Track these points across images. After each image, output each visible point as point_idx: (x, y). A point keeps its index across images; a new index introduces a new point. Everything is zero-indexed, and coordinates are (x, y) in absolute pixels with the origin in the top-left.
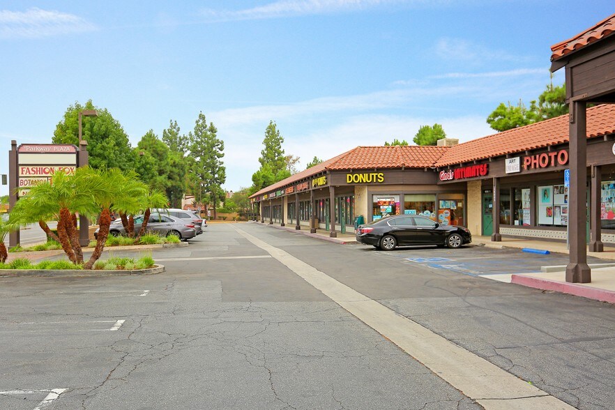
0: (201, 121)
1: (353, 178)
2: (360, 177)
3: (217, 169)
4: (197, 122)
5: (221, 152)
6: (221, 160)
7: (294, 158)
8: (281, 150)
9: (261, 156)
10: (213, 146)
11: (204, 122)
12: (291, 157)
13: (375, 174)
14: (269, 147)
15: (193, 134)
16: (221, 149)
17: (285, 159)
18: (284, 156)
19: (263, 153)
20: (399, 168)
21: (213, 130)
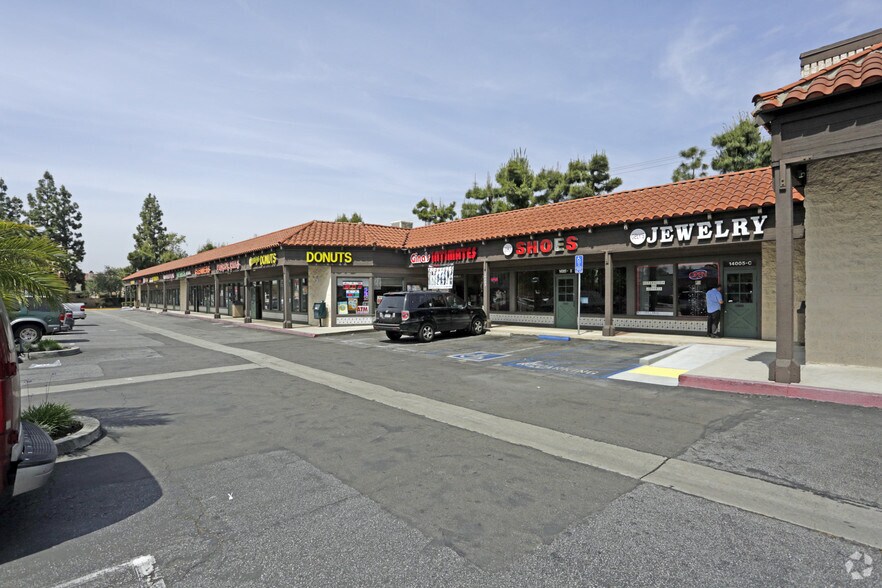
0: (46, 182)
1: (314, 257)
2: (323, 256)
3: (72, 243)
4: (41, 182)
5: (77, 222)
6: (78, 231)
7: (179, 237)
8: (163, 226)
9: (137, 233)
10: (65, 213)
11: (52, 183)
12: (175, 235)
13: (341, 254)
14: (147, 222)
15: (34, 195)
16: (78, 217)
17: (167, 236)
18: (165, 233)
19: (139, 229)
20: (369, 248)
21: (65, 194)
